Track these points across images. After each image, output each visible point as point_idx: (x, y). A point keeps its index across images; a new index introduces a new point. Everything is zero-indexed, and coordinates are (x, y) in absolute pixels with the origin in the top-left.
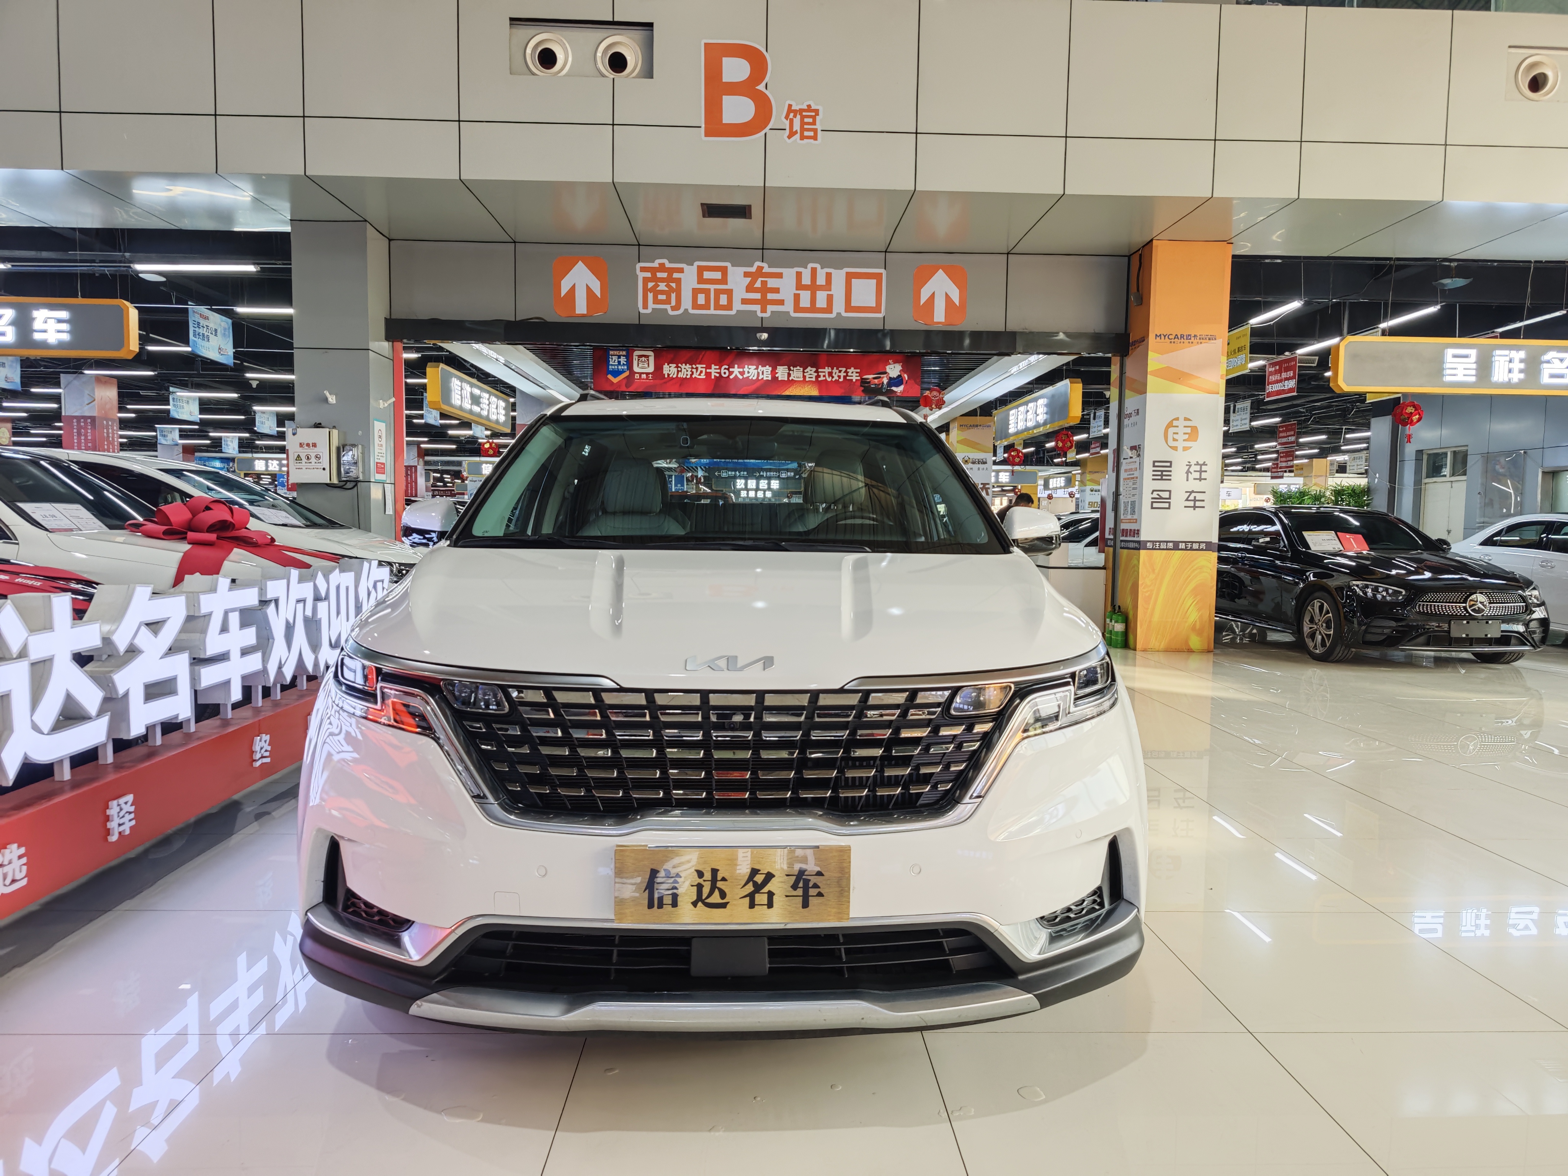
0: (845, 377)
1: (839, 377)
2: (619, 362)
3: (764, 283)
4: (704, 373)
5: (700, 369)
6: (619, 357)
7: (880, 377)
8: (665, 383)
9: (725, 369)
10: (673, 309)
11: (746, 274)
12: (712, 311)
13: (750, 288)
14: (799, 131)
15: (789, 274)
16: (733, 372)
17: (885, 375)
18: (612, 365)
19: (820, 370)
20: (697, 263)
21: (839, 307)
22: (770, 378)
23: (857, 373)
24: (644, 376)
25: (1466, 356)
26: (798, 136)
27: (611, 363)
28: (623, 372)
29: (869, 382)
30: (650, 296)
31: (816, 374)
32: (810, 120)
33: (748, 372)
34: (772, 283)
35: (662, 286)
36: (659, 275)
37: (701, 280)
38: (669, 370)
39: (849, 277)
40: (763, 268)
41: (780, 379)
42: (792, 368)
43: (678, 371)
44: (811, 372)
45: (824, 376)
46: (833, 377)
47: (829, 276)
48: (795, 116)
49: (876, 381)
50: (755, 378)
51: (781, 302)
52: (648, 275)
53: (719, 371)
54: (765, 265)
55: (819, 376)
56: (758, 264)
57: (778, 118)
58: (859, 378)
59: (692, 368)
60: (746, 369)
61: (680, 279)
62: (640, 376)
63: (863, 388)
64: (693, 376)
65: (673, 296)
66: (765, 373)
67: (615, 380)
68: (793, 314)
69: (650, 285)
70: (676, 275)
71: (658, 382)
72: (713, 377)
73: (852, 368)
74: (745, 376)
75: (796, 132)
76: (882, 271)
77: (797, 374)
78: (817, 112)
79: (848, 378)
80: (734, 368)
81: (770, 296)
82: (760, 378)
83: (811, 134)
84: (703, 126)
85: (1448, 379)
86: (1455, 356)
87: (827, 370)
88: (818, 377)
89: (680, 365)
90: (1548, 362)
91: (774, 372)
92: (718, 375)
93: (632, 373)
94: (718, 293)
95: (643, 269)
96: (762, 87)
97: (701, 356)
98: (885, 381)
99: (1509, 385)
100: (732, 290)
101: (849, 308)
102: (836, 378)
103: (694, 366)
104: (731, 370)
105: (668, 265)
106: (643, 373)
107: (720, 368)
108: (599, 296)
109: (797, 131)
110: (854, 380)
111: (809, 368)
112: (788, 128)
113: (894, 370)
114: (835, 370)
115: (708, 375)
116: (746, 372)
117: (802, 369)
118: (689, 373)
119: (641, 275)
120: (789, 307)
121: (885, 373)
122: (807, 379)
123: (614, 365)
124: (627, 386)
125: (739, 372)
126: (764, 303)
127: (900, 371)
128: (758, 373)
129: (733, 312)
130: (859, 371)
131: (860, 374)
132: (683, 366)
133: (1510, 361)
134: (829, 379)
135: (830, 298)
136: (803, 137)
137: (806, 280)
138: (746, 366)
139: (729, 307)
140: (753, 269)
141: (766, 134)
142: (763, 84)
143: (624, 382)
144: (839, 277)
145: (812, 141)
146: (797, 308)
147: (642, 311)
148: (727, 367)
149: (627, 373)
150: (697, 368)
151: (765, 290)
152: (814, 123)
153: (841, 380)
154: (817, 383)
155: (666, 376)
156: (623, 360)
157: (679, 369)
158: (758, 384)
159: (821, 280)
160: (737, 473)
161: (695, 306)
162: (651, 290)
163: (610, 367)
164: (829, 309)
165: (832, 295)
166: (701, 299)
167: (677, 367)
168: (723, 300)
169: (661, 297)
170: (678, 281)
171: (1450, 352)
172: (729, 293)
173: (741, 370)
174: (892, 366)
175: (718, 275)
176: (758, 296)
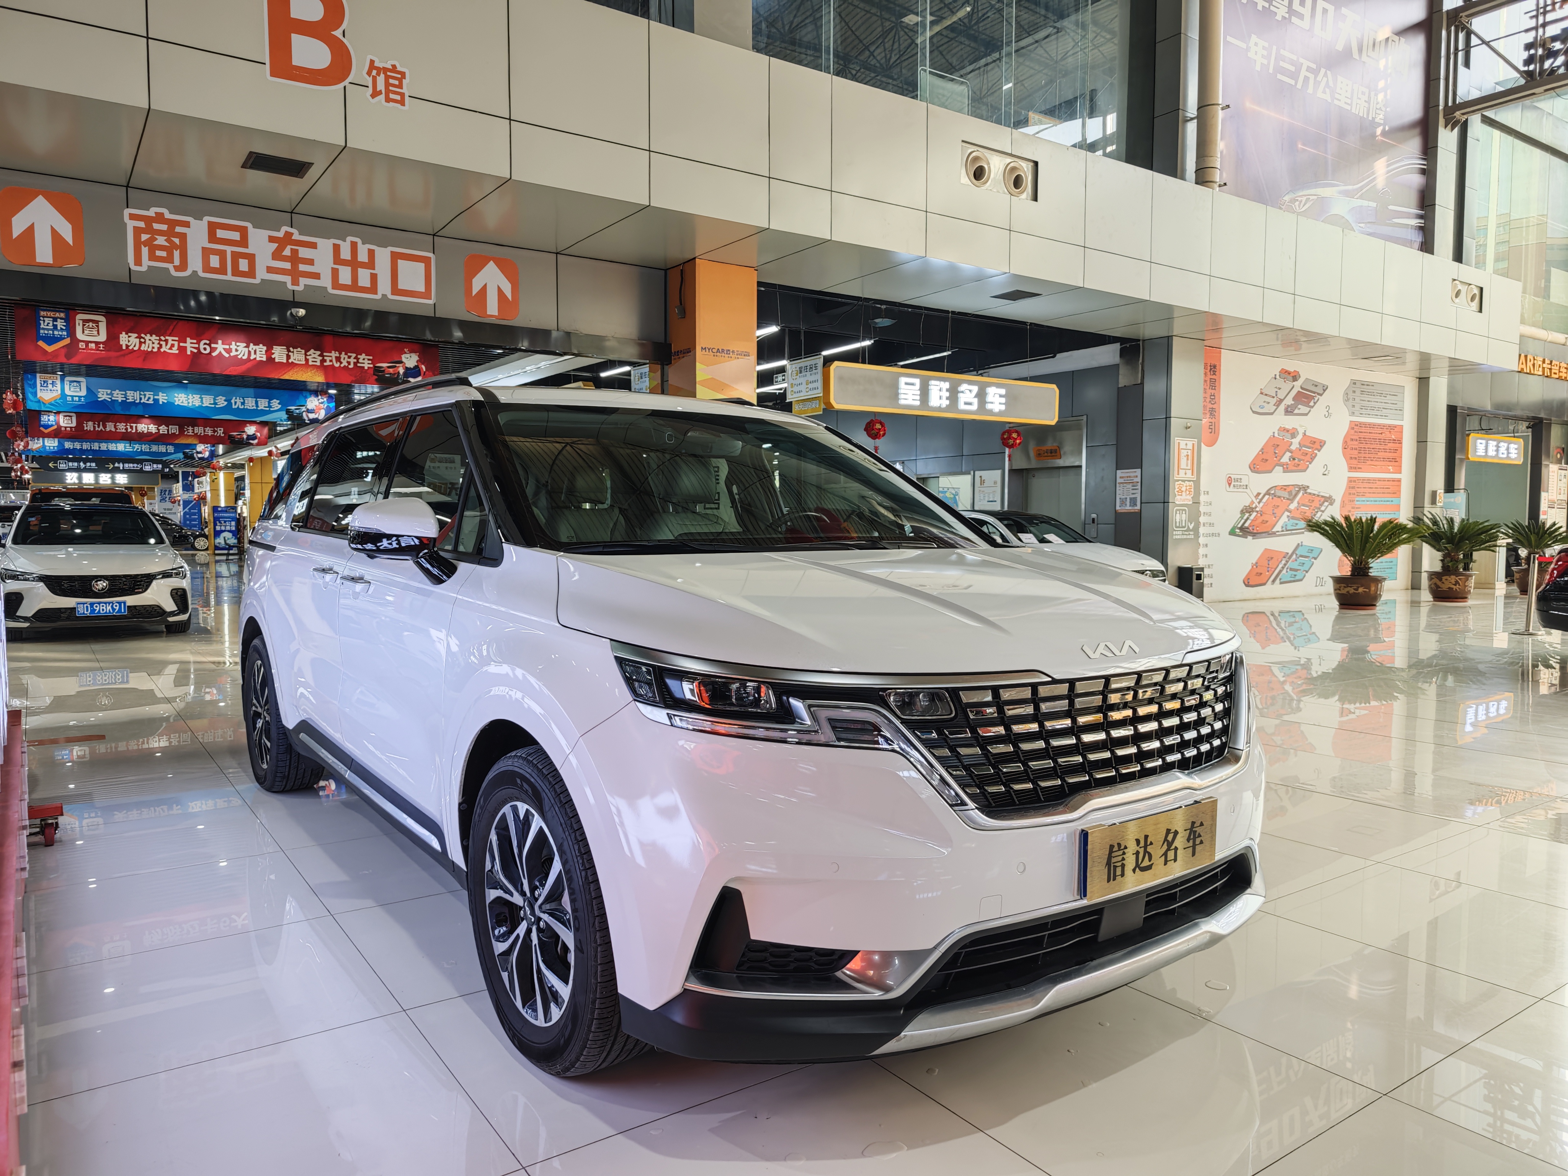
0: (355, 364)
1: (349, 363)
2: (55, 327)
3: (295, 252)
4: (176, 347)
5: (170, 342)
6: (55, 319)
7: (395, 366)
8: (124, 355)
9: (205, 344)
10: (177, 269)
11: (272, 239)
12: (229, 277)
13: (277, 255)
14: (383, 92)
15: (325, 246)
16: (216, 349)
17: (401, 365)
18: (43, 329)
19: (325, 354)
20: (207, 219)
21: (384, 287)
22: (264, 359)
23: (369, 360)
24: (93, 346)
25: (912, 384)
26: (382, 97)
27: (42, 326)
28: (61, 338)
29: (384, 371)
30: (145, 251)
31: (321, 358)
32: (396, 82)
33: (237, 350)
34: (304, 253)
35: (161, 241)
36: (156, 226)
37: (213, 238)
38: (128, 340)
39: (395, 257)
40: (292, 234)
41: (277, 360)
42: (291, 349)
43: (141, 343)
44: (314, 356)
45: (331, 361)
46: (341, 363)
47: (371, 253)
48: (378, 74)
49: (391, 370)
50: (245, 357)
51: (316, 276)
52: (142, 224)
53: (197, 346)
54: (295, 231)
55: (325, 361)
56: (285, 229)
57: (358, 72)
58: (371, 366)
59: (160, 340)
60: (233, 347)
61: (185, 234)
62: (87, 345)
63: (376, 377)
64: (162, 350)
65: (177, 254)
66: (258, 352)
67: (50, 349)
68: (331, 291)
69: (144, 237)
70: (178, 229)
71: (113, 354)
72: (189, 353)
73: (364, 355)
74: (232, 354)
75: (380, 93)
76: (431, 255)
77: (297, 356)
78: (403, 74)
79: (359, 365)
80: (217, 343)
81: (302, 267)
82: (252, 358)
83: (398, 98)
84: (268, 62)
85: (902, 402)
86: (906, 384)
87: (334, 354)
88: (323, 361)
89: (143, 335)
90: (962, 392)
91: (269, 352)
92: (195, 351)
93: (75, 341)
94: (236, 256)
95: (133, 217)
96: (338, 33)
97: (171, 327)
98: (401, 371)
99: (939, 409)
100: (254, 255)
101: (395, 290)
102: (345, 364)
103: (163, 338)
104: (213, 345)
105: (168, 215)
106: (91, 342)
107: (198, 343)
108: (71, 243)
109: (381, 91)
110: (366, 368)
111: (312, 351)
112: (370, 85)
113: (410, 360)
114: (343, 355)
115: (182, 350)
116: (234, 350)
117: (303, 351)
118: (156, 346)
119: (131, 225)
120: (325, 282)
121: (401, 362)
122: (311, 363)
123: (48, 330)
124: (68, 356)
125: (225, 349)
126: (295, 275)
127: (417, 362)
128: (249, 352)
129: (257, 281)
130: (371, 358)
131: (373, 362)
132: (148, 337)
133: (940, 390)
134: (337, 365)
135: (374, 278)
136: (388, 100)
137: (346, 254)
138: (233, 343)
139: (251, 273)
140: (280, 234)
141: (345, 87)
142: (340, 31)
143: (63, 351)
144: (383, 256)
145: (398, 105)
146: (336, 284)
147: (134, 268)
148: (208, 342)
149: (67, 341)
150: (166, 341)
151: (295, 259)
152: (400, 86)
153: (351, 366)
154: (322, 367)
155: (124, 348)
156: (60, 324)
157: (142, 340)
158: (249, 365)
159: (363, 257)
160: (82, 464)
161: (207, 268)
162: (146, 243)
163: (42, 331)
164: (373, 289)
165: (376, 275)
166: (215, 261)
167: (139, 337)
168: (244, 265)
169: (159, 253)
170: (183, 237)
171: (903, 380)
172: (251, 258)
173: (227, 347)
174: (408, 355)
175: (235, 236)
176: (287, 265)
